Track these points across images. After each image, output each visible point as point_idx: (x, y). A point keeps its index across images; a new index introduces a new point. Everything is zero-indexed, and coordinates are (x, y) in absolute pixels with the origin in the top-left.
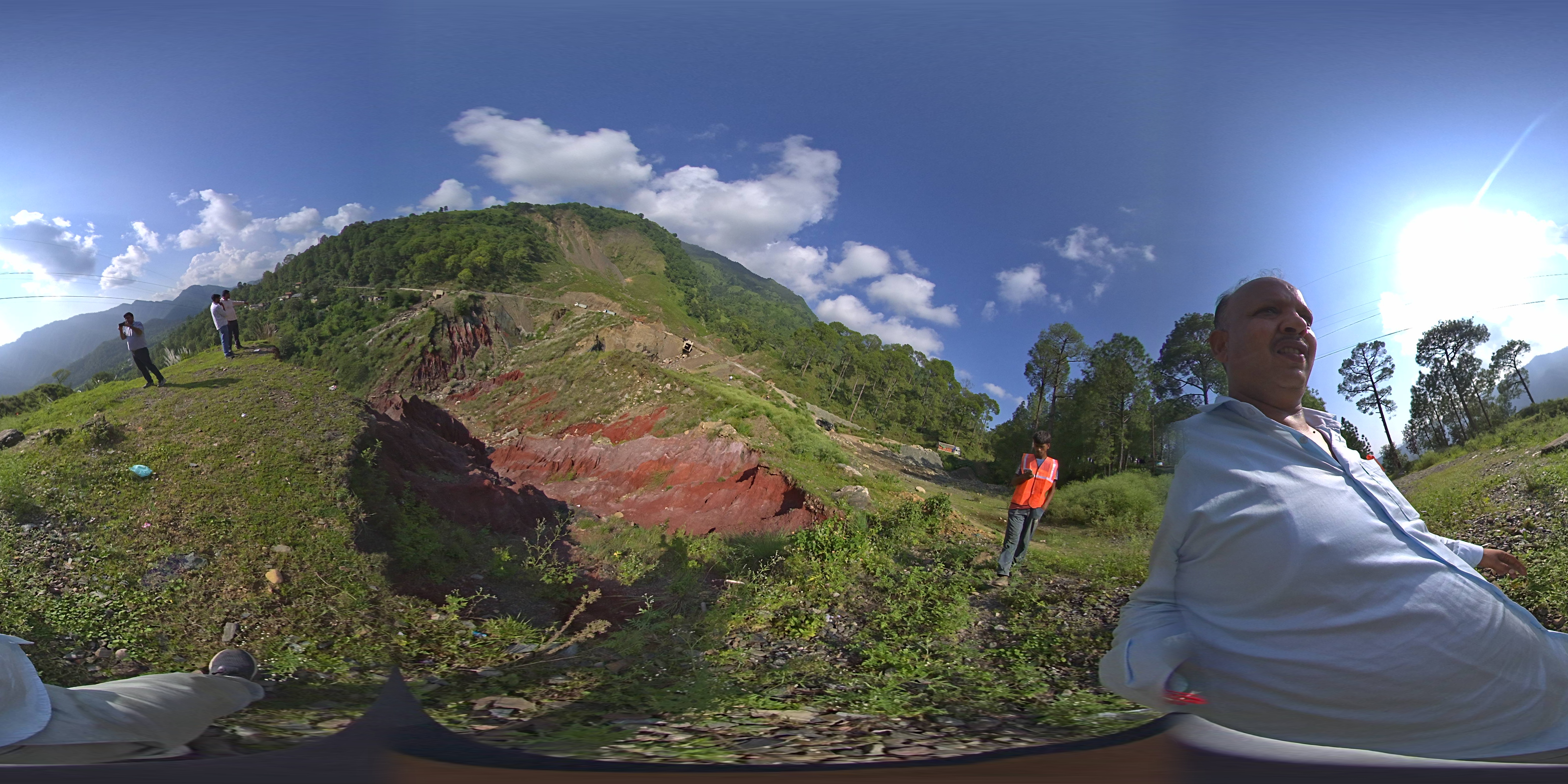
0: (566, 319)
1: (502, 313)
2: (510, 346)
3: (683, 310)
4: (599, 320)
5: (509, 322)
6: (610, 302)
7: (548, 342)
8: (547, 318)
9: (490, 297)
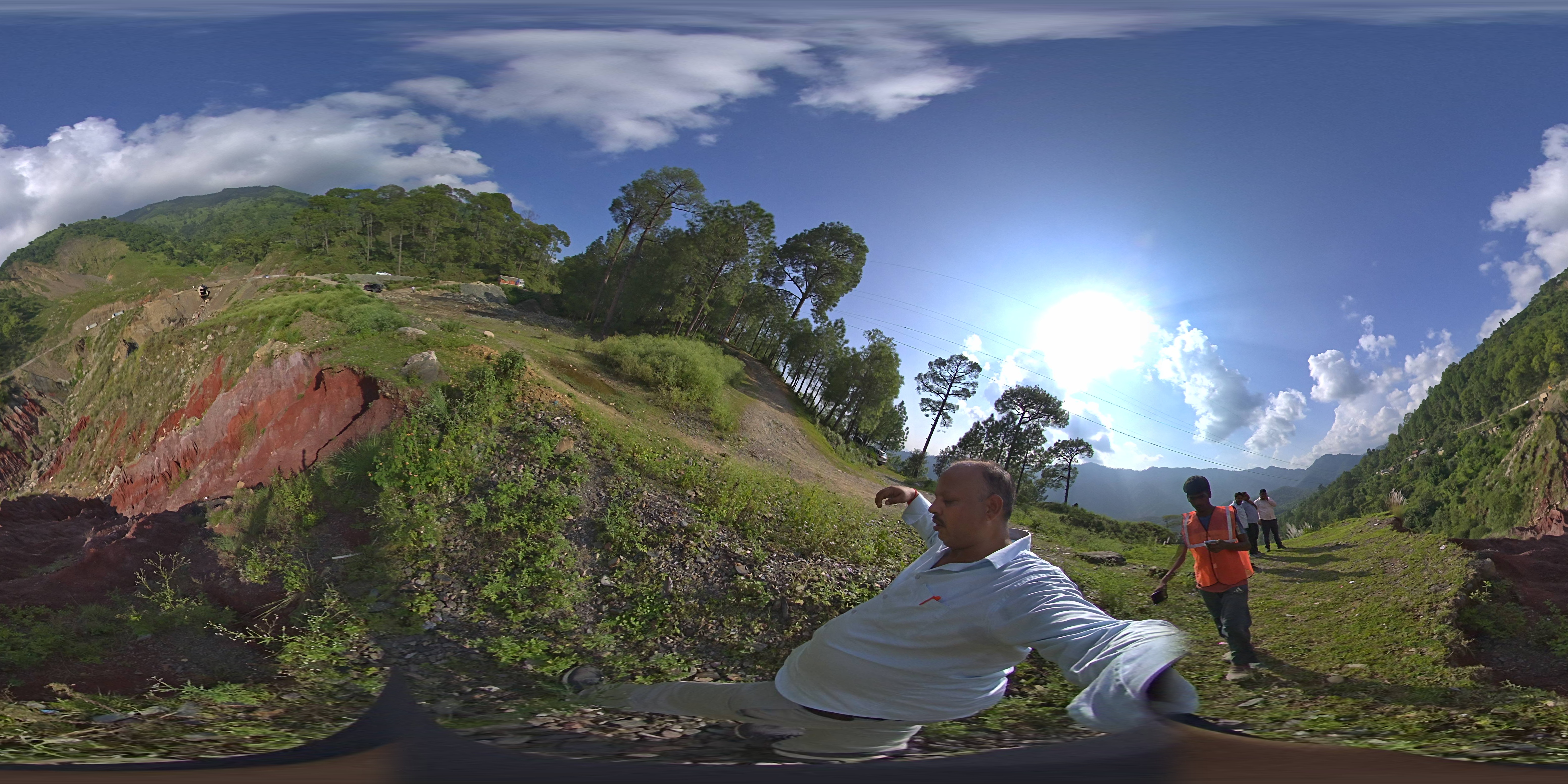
0: (89, 346)
1: (36, 379)
2: (63, 402)
3: (174, 268)
4: (115, 327)
5: (47, 383)
6: (111, 305)
7: (90, 375)
8: (74, 357)
9: (17, 373)
